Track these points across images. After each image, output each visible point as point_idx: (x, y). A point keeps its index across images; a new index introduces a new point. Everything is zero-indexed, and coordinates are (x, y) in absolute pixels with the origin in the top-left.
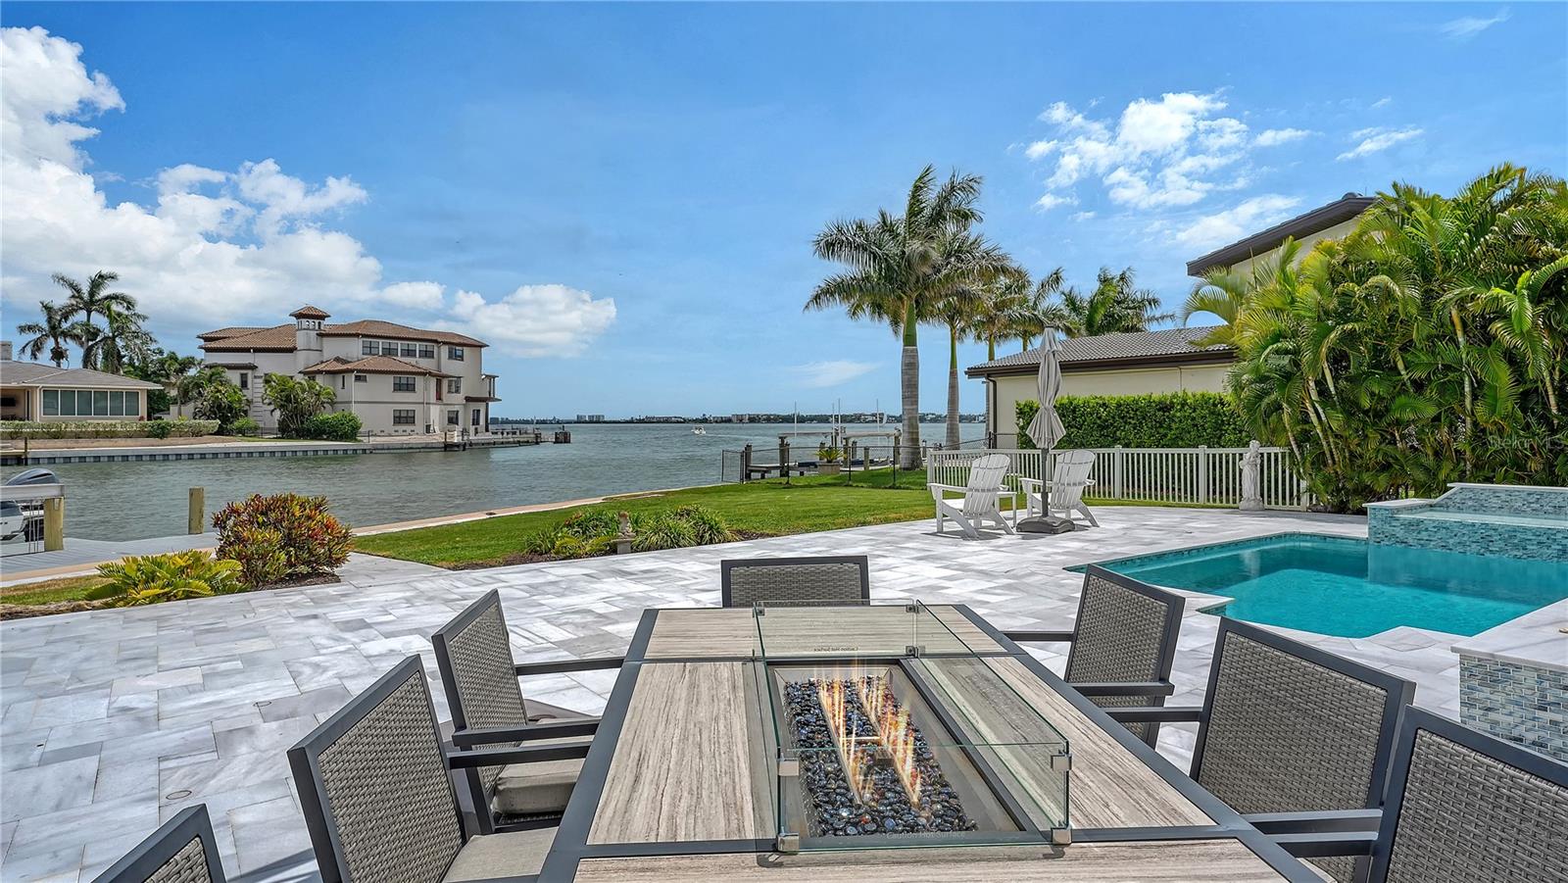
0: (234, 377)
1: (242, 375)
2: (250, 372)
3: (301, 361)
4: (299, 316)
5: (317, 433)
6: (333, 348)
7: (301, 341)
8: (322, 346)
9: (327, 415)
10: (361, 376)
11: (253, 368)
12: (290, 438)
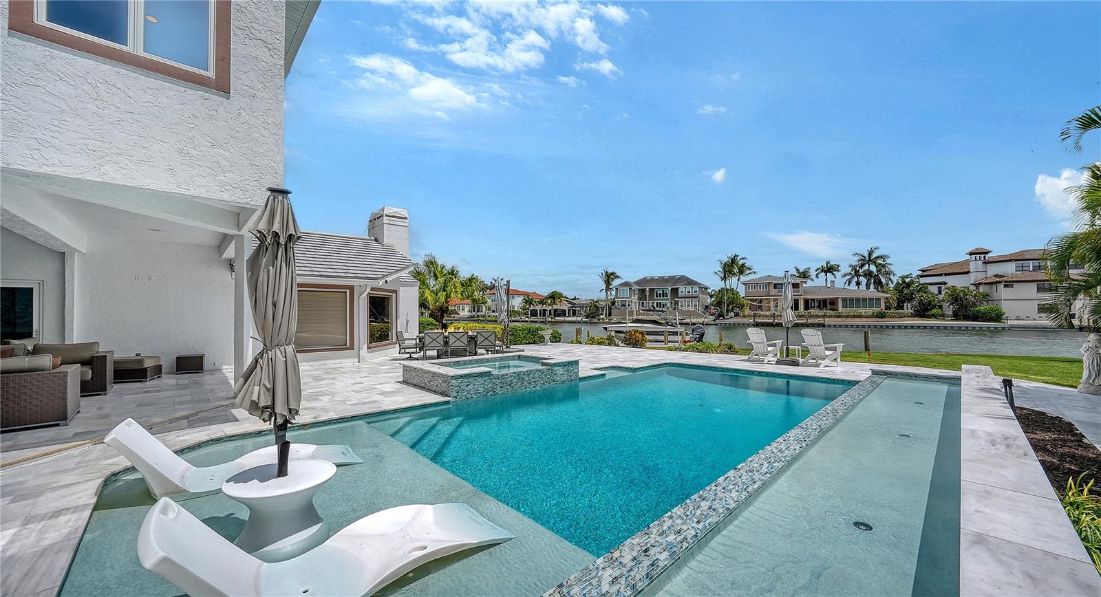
0: (934, 289)
1: (939, 287)
2: (943, 287)
3: (972, 278)
4: (971, 254)
5: (975, 318)
6: (993, 270)
7: (972, 267)
8: (986, 269)
9: (984, 307)
10: (1008, 284)
11: (945, 283)
12: (960, 320)
